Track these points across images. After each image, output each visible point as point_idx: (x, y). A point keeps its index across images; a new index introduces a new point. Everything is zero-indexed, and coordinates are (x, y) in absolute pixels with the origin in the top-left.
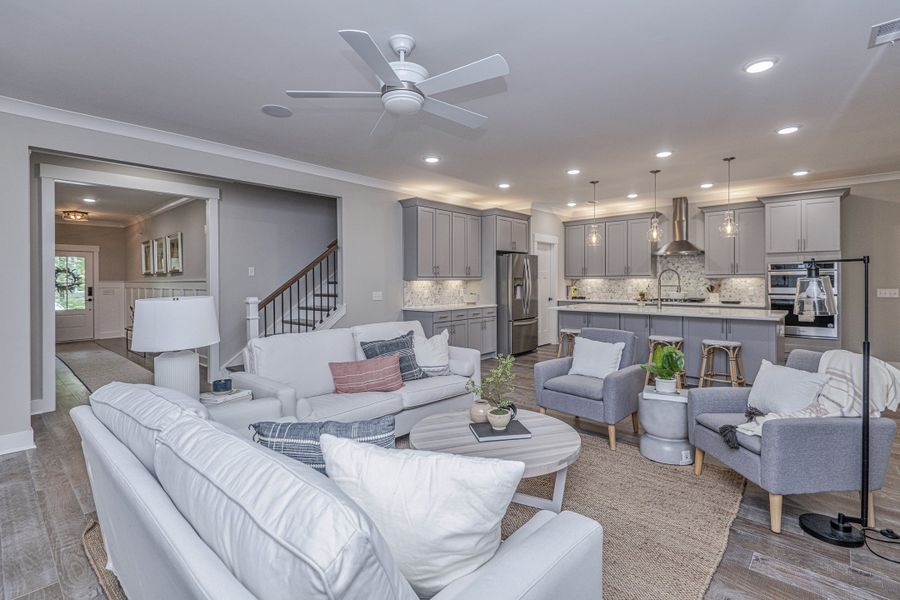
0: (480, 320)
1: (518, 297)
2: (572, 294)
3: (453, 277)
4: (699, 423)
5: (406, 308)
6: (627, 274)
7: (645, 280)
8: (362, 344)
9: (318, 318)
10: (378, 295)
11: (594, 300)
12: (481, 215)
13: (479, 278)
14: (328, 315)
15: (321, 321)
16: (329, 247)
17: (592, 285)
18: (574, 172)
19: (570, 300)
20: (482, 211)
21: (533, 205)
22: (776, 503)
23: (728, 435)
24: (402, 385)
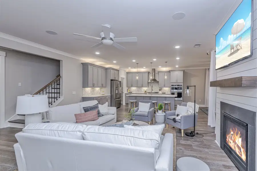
0: (106, 99)
1: (117, 92)
2: (129, 91)
3: (98, 87)
4: (168, 119)
5: (83, 96)
6: (142, 86)
7: (146, 88)
8: (83, 108)
9: (53, 101)
10: (74, 93)
11: (134, 93)
12: (106, 69)
13: (105, 87)
14: (57, 100)
15: (54, 102)
16: (57, 77)
17: (134, 89)
18: (134, 61)
19: (128, 93)
20: (107, 68)
21: (120, 67)
22: (182, 131)
23: (174, 120)
24: (98, 118)
